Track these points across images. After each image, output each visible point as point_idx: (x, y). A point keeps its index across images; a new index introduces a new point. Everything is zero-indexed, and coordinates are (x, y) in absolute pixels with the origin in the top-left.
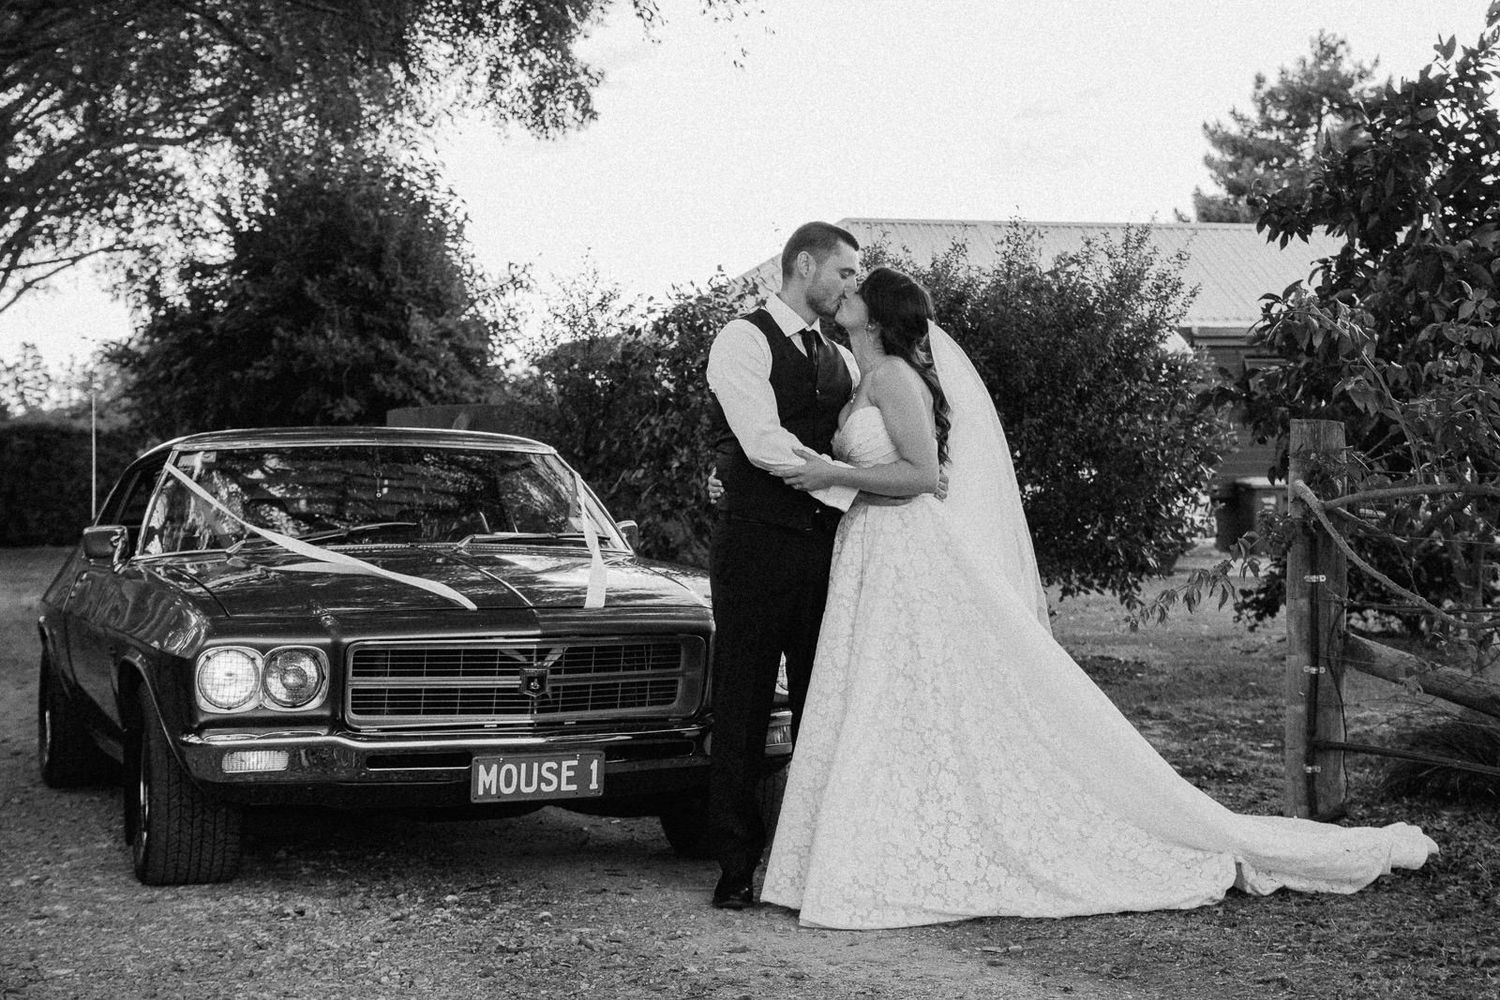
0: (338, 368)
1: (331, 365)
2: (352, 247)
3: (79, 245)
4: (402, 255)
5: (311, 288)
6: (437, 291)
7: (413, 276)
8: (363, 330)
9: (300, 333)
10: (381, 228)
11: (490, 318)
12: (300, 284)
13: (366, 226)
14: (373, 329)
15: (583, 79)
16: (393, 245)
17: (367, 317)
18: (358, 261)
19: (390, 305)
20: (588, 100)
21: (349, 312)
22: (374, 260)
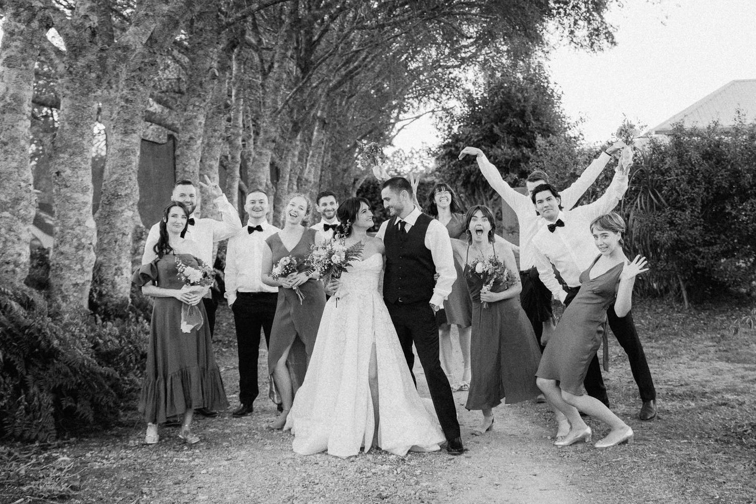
0: (507, 161)
1: (504, 160)
2: (513, 110)
3: (422, 110)
4: (533, 112)
5: (496, 130)
6: (547, 126)
7: (537, 120)
8: (517, 145)
9: (492, 147)
10: (525, 101)
11: (572, 135)
12: (493, 127)
13: (519, 101)
14: (522, 144)
15: (610, 29)
16: (529, 109)
17: (519, 139)
18: (515, 116)
19: (528, 133)
20: (613, 38)
21: (511, 137)
22: (522, 115)
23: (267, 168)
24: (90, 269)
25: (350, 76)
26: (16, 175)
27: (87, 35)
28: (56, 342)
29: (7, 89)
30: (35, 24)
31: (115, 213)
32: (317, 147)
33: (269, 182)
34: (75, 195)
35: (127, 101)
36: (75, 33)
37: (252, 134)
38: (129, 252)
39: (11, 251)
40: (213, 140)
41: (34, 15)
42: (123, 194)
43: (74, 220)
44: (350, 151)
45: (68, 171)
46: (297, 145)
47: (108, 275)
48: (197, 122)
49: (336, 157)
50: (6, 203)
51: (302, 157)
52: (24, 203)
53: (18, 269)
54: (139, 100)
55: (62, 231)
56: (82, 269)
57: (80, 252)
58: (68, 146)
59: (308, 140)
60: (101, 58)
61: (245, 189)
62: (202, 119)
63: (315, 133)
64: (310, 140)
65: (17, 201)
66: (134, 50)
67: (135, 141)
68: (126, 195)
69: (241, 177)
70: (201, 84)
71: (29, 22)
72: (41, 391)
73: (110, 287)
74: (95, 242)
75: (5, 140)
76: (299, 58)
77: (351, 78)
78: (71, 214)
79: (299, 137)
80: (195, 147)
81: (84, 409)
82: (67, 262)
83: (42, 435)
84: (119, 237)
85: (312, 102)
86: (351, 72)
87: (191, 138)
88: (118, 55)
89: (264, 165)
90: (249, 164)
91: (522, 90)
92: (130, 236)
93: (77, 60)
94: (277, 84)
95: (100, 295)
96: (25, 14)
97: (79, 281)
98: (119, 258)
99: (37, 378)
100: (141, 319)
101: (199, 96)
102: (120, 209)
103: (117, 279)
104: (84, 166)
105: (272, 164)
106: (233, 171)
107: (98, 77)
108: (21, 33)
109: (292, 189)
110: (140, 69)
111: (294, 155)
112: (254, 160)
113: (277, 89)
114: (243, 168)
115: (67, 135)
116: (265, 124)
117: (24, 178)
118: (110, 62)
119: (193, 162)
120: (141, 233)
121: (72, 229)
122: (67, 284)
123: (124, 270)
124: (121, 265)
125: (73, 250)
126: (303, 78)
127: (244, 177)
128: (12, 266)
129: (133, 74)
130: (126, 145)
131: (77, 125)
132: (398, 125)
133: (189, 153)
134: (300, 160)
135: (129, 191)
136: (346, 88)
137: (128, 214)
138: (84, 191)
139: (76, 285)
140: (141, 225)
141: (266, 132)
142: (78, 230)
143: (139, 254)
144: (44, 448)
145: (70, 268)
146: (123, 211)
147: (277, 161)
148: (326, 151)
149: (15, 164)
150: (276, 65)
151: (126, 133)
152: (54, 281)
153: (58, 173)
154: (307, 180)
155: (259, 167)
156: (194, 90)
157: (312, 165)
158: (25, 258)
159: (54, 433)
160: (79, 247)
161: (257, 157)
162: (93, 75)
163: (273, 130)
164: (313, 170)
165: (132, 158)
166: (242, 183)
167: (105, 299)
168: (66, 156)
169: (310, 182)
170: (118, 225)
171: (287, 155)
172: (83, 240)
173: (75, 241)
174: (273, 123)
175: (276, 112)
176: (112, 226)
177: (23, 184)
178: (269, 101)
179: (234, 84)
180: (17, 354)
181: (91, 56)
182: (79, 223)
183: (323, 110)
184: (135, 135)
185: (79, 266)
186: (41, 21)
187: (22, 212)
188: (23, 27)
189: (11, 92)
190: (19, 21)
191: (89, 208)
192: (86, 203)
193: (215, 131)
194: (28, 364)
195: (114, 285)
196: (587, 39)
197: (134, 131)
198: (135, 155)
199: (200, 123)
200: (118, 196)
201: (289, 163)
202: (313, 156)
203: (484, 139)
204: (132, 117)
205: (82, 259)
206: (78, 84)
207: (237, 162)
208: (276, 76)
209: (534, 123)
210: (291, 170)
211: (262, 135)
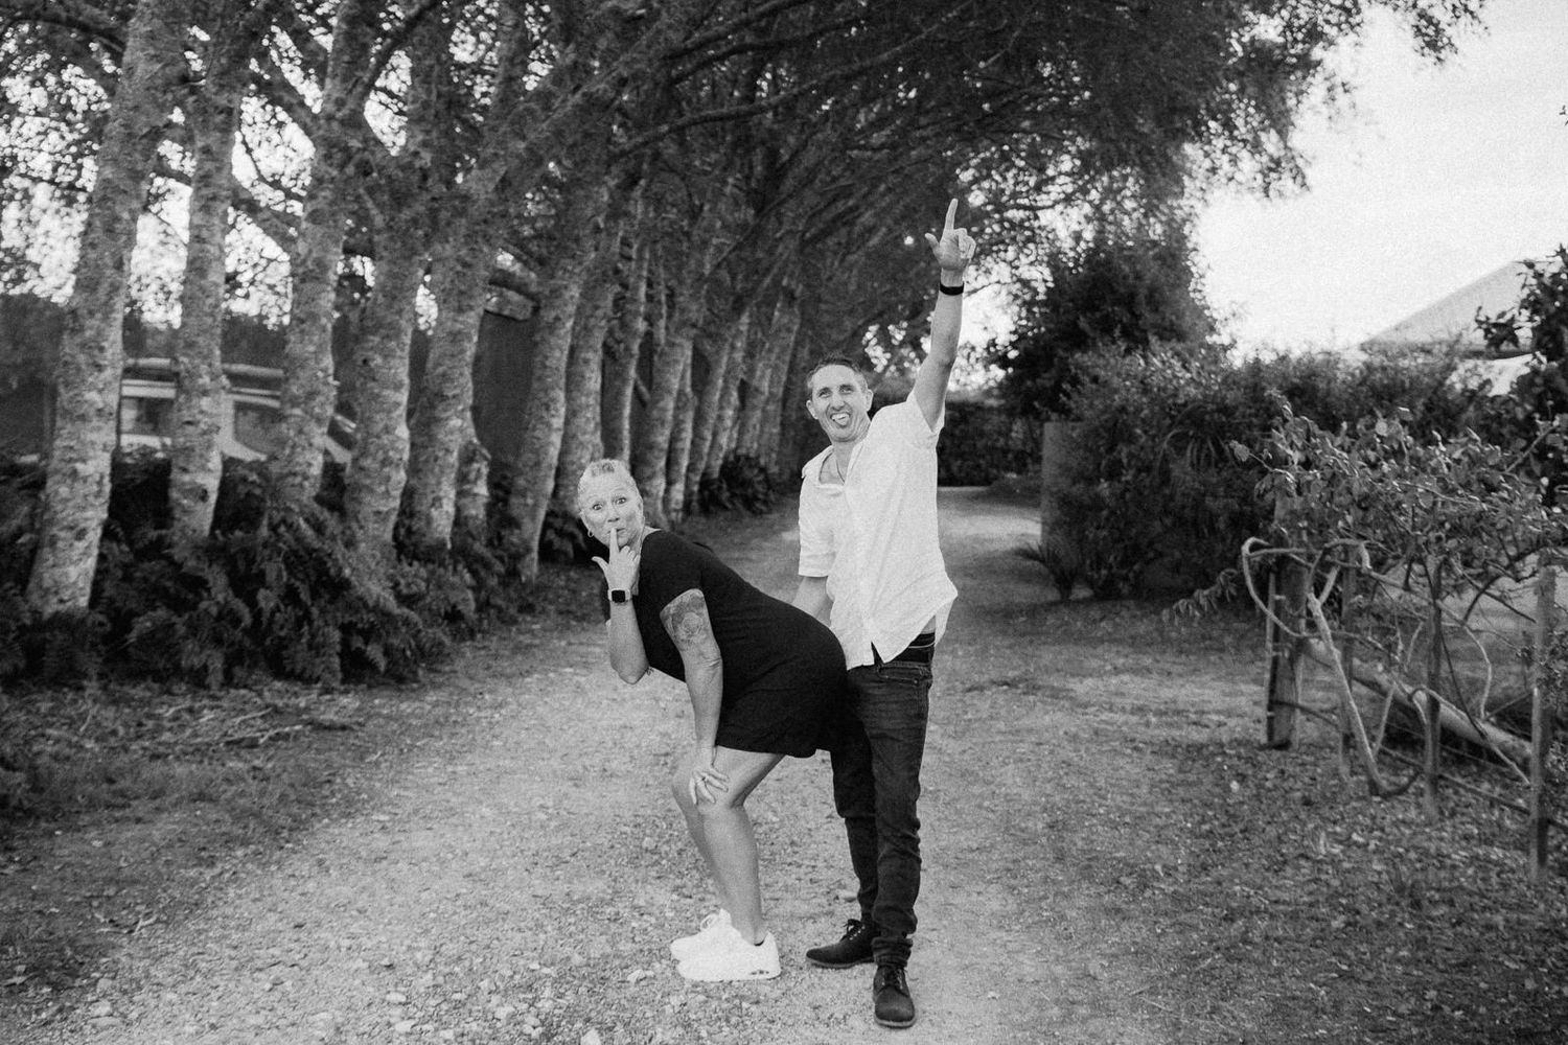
2: (1113, 292)
4: (1149, 298)
5: (1083, 323)
6: (1172, 322)
7: (1155, 312)
9: (1073, 353)
10: (1135, 278)
13: (1125, 277)
18: (1117, 302)
19: (1137, 333)
20: (1304, 177)
22: (1129, 301)
24: (397, 493)
25: (843, 220)
26: (312, 363)
27: (415, 178)
28: (347, 572)
29: (310, 251)
30: (350, 170)
31: (437, 420)
33: (688, 389)
34: (386, 393)
35: (466, 265)
36: (401, 175)
37: (664, 311)
38: (453, 476)
39: (300, 459)
40: (592, 321)
41: (350, 158)
42: (450, 394)
43: (381, 425)
45: (379, 360)
46: (740, 332)
47: (422, 506)
48: (567, 295)
50: (297, 397)
52: (320, 399)
53: (306, 484)
54: (481, 265)
55: (365, 440)
56: (387, 492)
57: (386, 470)
58: (381, 326)
60: (431, 210)
62: (575, 292)
63: (777, 313)
65: (311, 395)
66: (475, 202)
67: (471, 321)
68: (454, 397)
69: (639, 376)
70: (577, 240)
71: (342, 166)
72: (327, 625)
73: (423, 523)
74: (406, 456)
75: (302, 316)
78: (378, 417)
79: (745, 318)
80: (562, 332)
81: (374, 652)
82: (368, 482)
83: (327, 676)
84: (441, 454)
87: (557, 319)
88: (454, 207)
90: (655, 358)
92: (455, 454)
93: (400, 211)
95: (410, 532)
96: (338, 156)
97: (382, 509)
98: (439, 483)
99: (323, 611)
100: (460, 567)
101: (573, 257)
102: (444, 415)
103: (434, 513)
104: (399, 353)
106: (625, 367)
107: (426, 235)
108: (333, 179)
109: (728, 402)
110: (485, 221)
111: (734, 349)
114: (644, 364)
115: (381, 312)
117: (322, 365)
118: (444, 215)
119: (557, 354)
120: (474, 452)
121: (378, 437)
122: (366, 511)
123: (445, 501)
124: (442, 494)
125: (376, 466)
127: (644, 375)
128: (298, 480)
129: (477, 228)
130: (459, 326)
131: (394, 298)
133: (553, 340)
135: (457, 391)
137: (456, 422)
138: (398, 387)
139: (378, 513)
140: (475, 441)
141: (684, 311)
142: (385, 439)
143: (468, 482)
144: (327, 691)
145: (371, 491)
146: (447, 419)
148: (799, 343)
149: (312, 348)
151: (460, 310)
152: (349, 506)
153: (365, 362)
154: (757, 390)
155: (668, 364)
156: (566, 248)
157: (769, 365)
158: (316, 470)
159: (340, 676)
160: (386, 462)
162: (420, 232)
163: (694, 307)
164: (771, 373)
165: (466, 344)
166: (641, 384)
167: (414, 539)
168: (377, 339)
170: (440, 436)
171: (722, 346)
172: (391, 453)
173: (380, 456)
174: (694, 297)
175: (701, 280)
176: (432, 438)
177: (320, 374)
180: (303, 581)
181: (420, 205)
182: (388, 430)
183: (793, 275)
184: (472, 314)
185: (383, 488)
186: (357, 166)
187: (317, 410)
188: (335, 173)
189: (314, 255)
190: (331, 165)
191: (402, 411)
192: (398, 404)
193: (597, 308)
194: (315, 594)
195: (429, 520)
196: (1259, 177)
197: (471, 308)
198: (470, 340)
199: (572, 297)
200: (443, 398)
201: (726, 358)
202: (770, 350)
203: (1062, 336)
204: (471, 288)
205: (388, 479)
206: (399, 245)
208: (705, 223)
209: (1149, 317)
210: (728, 372)
211: (677, 316)
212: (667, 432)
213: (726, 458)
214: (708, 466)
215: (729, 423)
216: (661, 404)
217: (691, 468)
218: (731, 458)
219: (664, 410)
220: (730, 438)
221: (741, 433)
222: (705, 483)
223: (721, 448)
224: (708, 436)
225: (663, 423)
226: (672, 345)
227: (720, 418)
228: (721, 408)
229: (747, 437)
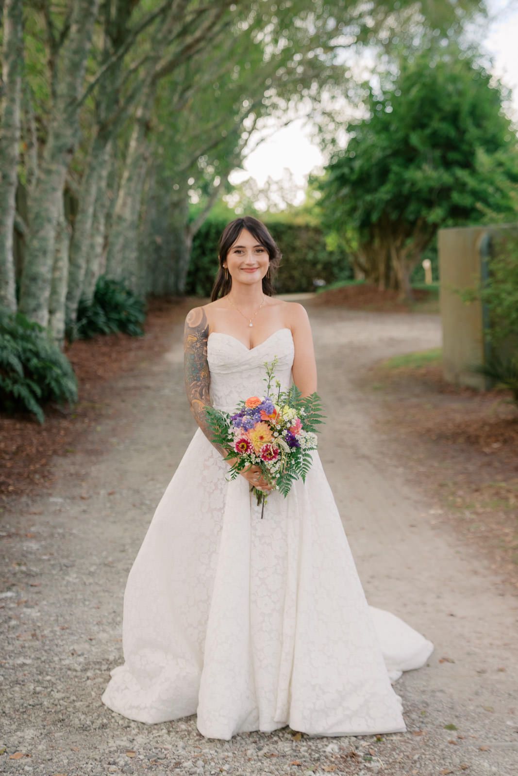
0: (431, 190)
1: (426, 188)
2: (439, 110)
3: (292, 114)
4: (472, 114)
5: (415, 139)
6: (494, 135)
7: (478, 125)
8: (447, 164)
9: (407, 168)
10: (458, 96)
13: (449, 96)
14: (454, 163)
16: (465, 108)
17: (450, 154)
18: (443, 119)
19: (464, 147)
21: (438, 153)
22: (454, 117)
23: (59, 194)
25: (187, 54)
32: (135, 164)
33: (62, 219)
37: (34, 140)
44: (183, 177)
46: (105, 162)
49: (164, 184)
51: (113, 181)
59: (121, 154)
61: (24, 228)
63: (133, 144)
64: (124, 156)
69: (17, 209)
76: (108, 22)
77: (189, 58)
79: (109, 147)
85: (129, 92)
86: (189, 47)
89: (54, 189)
90: (31, 189)
91: (454, 79)
94: (77, 58)
105: (67, 191)
106: (5, 198)
109: (98, 229)
111: (100, 178)
112: (39, 181)
113: (75, 67)
114: (21, 195)
116: (55, 124)
126: (115, 53)
127: (21, 207)
132: (255, 137)
134: (109, 185)
136: (178, 74)
141: (57, 136)
147: (74, 186)
148: (148, 174)
150: (74, 28)
154: (120, 218)
155: (46, 192)
157: (128, 194)
161: (43, 176)
163: (69, 132)
164: (129, 201)
166: (20, 220)
169: (125, 220)
171: (89, 176)
174: (70, 121)
175: (74, 103)
178: (62, 88)
179: (7, 56)
183: (146, 106)
201: (94, 190)
202: (130, 179)
203: (395, 154)
207: (10, 184)
208: (74, 46)
209: (473, 132)
210: (96, 200)
211: (51, 142)
212: (50, 262)
213: (97, 285)
214: (83, 293)
215: (99, 250)
216: (42, 233)
217: (69, 297)
218: (102, 284)
219: (44, 239)
220: (100, 265)
221: (108, 259)
222: (82, 311)
223: (93, 275)
224: (82, 262)
225: (45, 253)
226: (49, 172)
227: (92, 247)
228: (92, 236)
229: (113, 263)
